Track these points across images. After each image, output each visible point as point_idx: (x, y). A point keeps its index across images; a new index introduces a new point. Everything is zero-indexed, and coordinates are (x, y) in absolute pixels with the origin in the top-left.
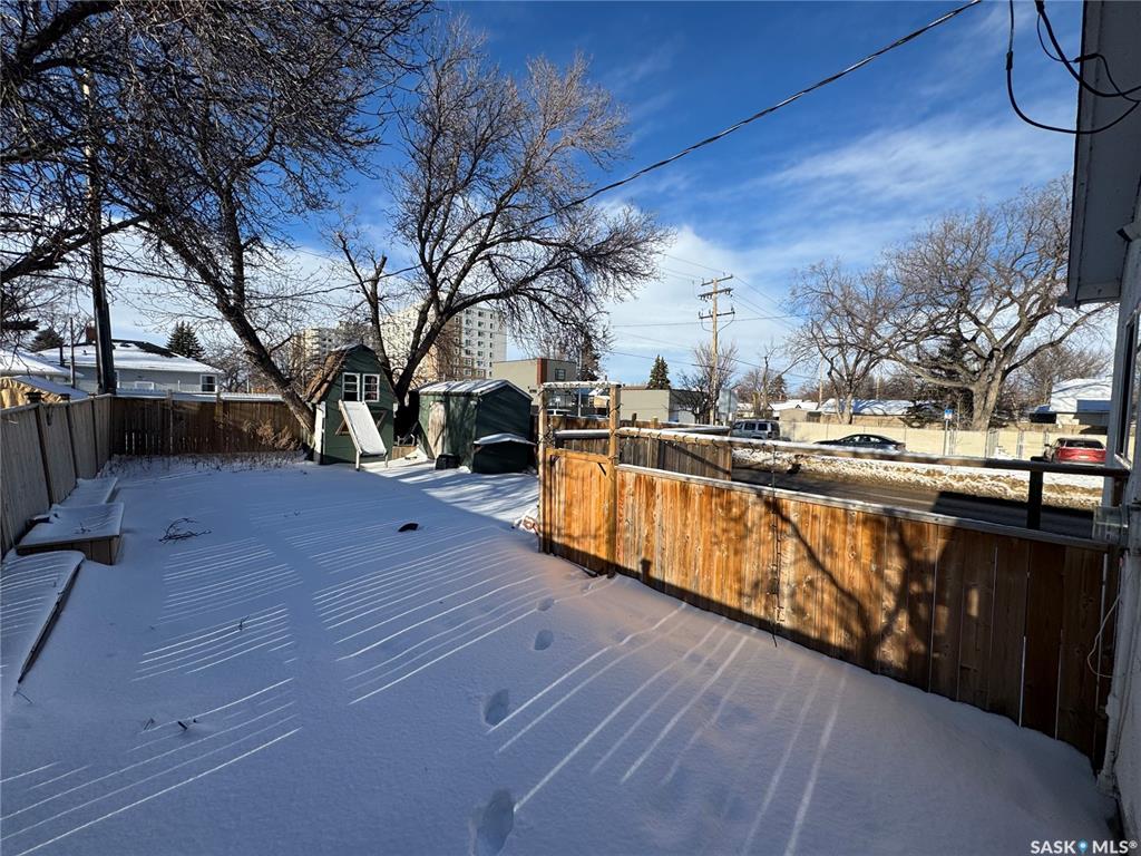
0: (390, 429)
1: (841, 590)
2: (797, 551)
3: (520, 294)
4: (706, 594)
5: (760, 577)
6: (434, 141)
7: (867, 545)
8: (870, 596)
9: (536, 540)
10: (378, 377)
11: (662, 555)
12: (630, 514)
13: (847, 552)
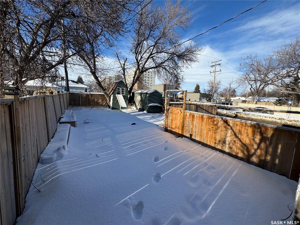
0: (127, 101)
1: (242, 143)
2: (231, 133)
3: (160, 67)
4: (206, 143)
5: (221, 139)
6: (140, 27)
7: (251, 132)
8: (250, 145)
9: (163, 129)
10: (125, 88)
11: (195, 133)
12: (188, 123)
13: (245, 134)
